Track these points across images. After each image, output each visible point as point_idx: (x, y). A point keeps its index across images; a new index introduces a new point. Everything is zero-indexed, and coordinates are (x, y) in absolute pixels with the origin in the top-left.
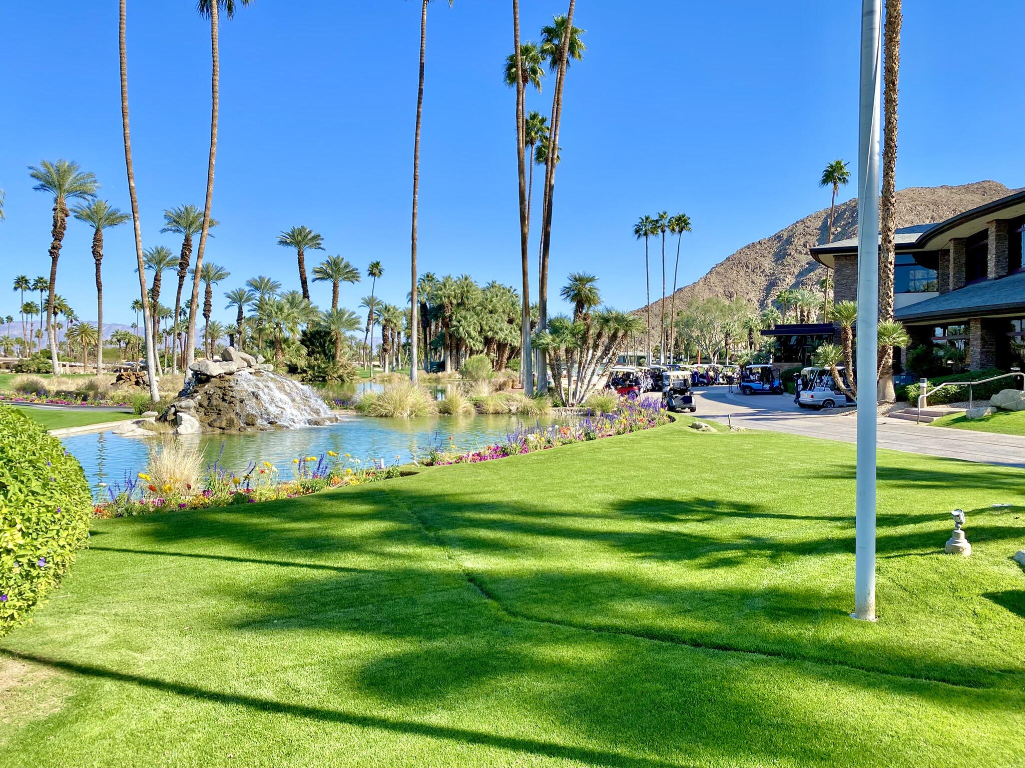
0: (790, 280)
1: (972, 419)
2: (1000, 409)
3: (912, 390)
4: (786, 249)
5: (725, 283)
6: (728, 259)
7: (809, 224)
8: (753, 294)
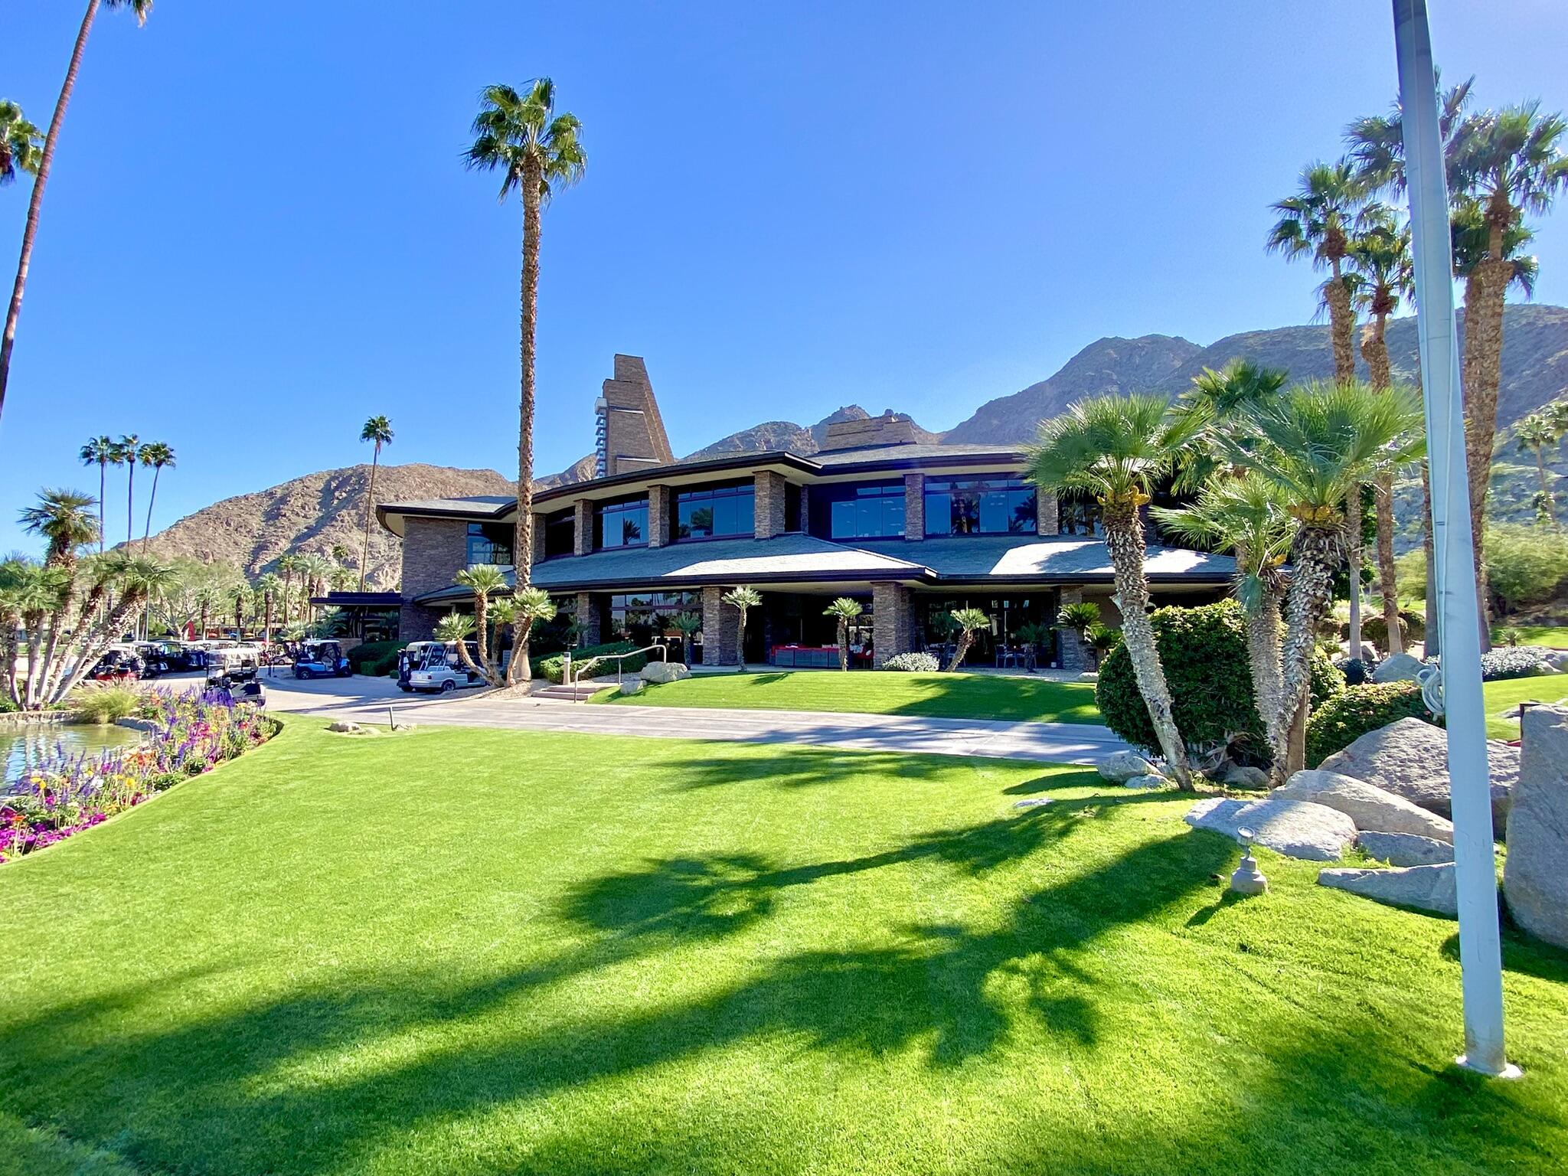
0: (285, 544)
1: (628, 695)
2: (650, 682)
3: (548, 665)
4: (279, 509)
5: (198, 541)
6: (202, 512)
7: (308, 484)
8: (235, 558)
